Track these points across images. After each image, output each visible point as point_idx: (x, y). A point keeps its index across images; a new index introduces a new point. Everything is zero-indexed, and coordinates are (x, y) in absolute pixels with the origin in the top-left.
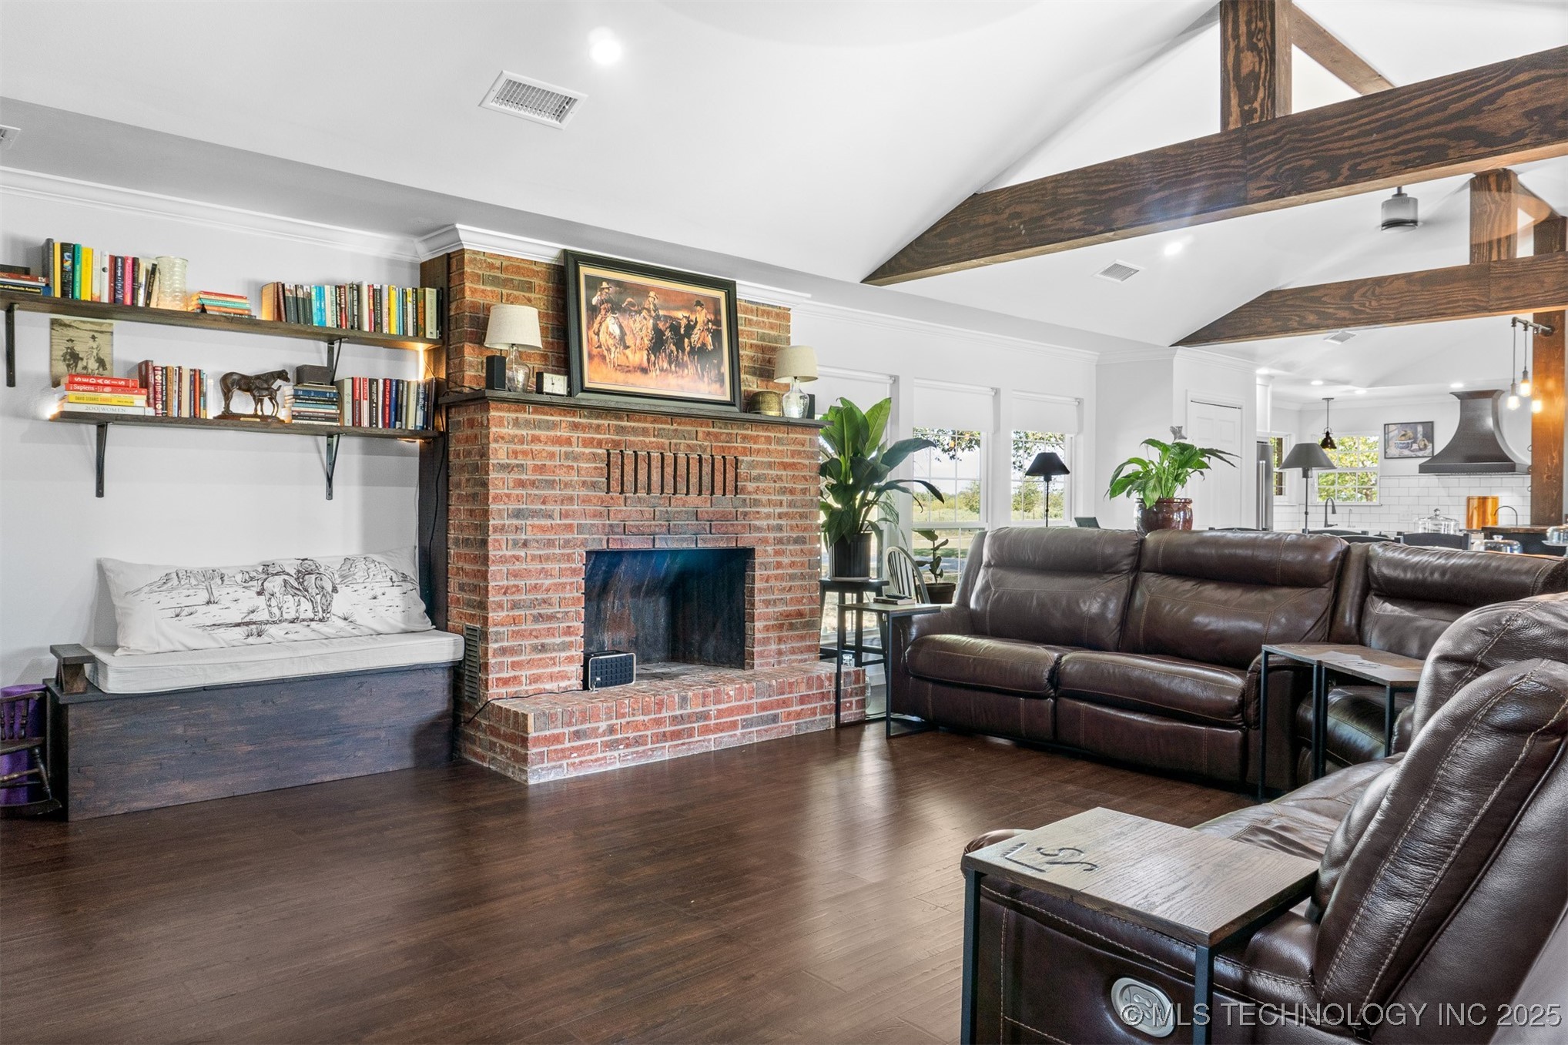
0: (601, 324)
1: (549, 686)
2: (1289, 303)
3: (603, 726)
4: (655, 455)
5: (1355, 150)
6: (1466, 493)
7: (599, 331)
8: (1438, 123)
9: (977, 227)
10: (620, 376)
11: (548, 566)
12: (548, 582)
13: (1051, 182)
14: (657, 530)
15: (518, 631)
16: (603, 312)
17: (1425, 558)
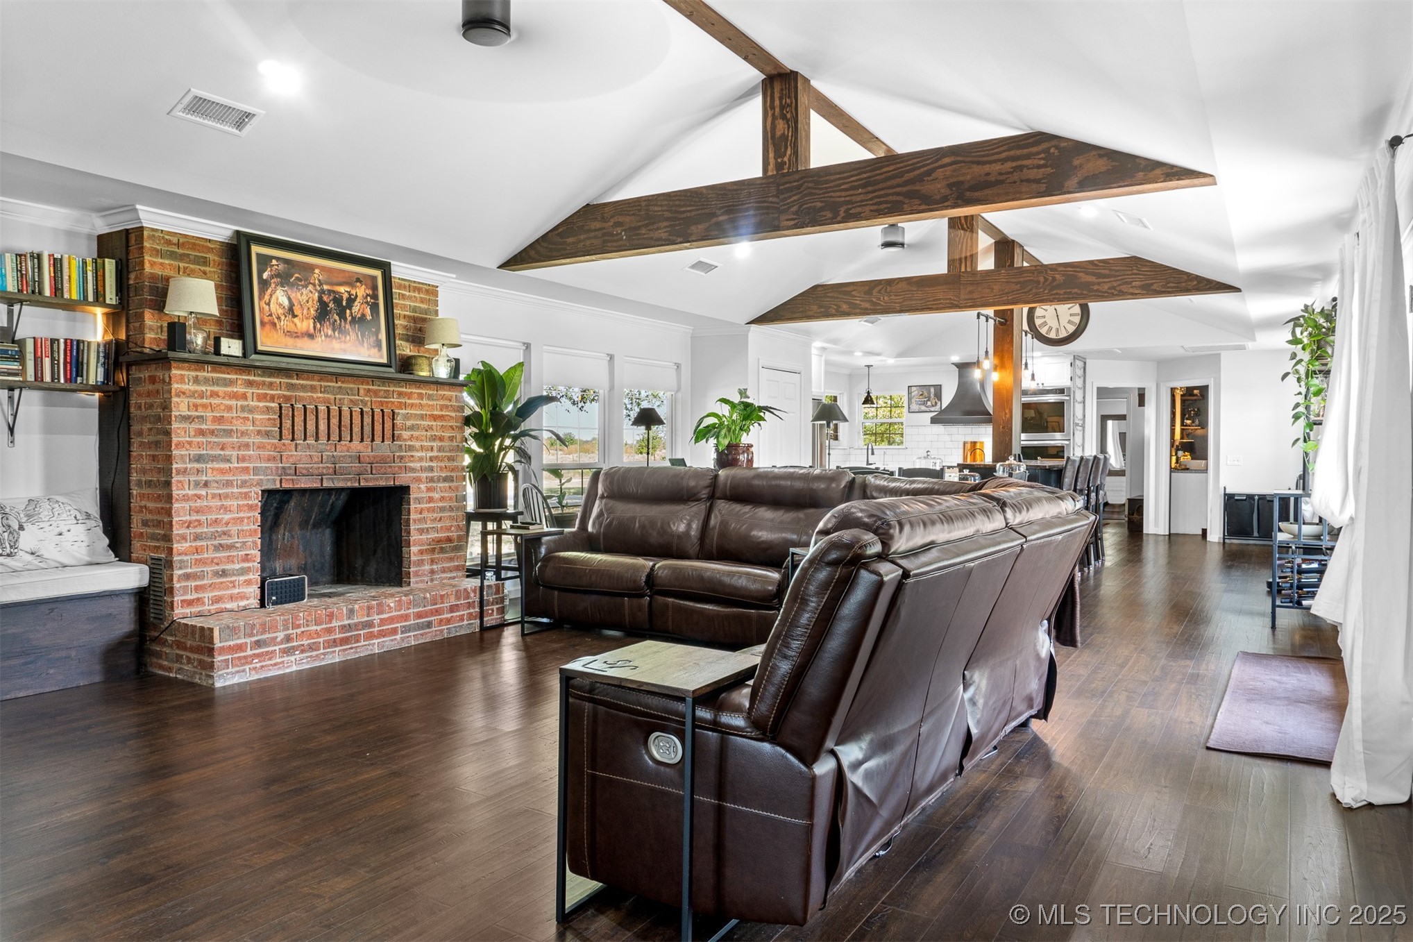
0: (271, 295)
1: (229, 606)
2: (831, 295)
3: (281, 635)
4: (322, 408)
5: (848, 199)
6: (963, 439)
7: (270, 301)
8: (898, 186)
9: (590, 231)
10: (290, 341)
11: (227, 503)
12: (227, 517)
13: (645, 201)
14: (325, 471)
15: (201, 559)
16: (273, 286)
17: (898, 484)
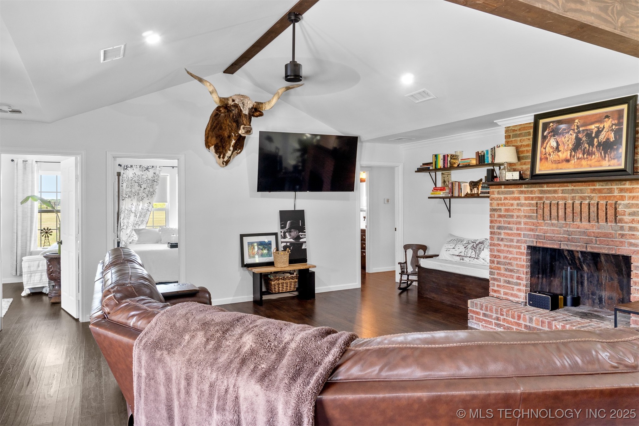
0: (547, 143)
1: (511, 298)
4: (561, 202)
7: (546, 147)
11: (511, 249)
12: (510, 256)
14: (562, 239)
16: (549, 138)
